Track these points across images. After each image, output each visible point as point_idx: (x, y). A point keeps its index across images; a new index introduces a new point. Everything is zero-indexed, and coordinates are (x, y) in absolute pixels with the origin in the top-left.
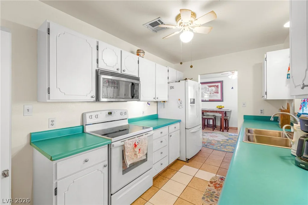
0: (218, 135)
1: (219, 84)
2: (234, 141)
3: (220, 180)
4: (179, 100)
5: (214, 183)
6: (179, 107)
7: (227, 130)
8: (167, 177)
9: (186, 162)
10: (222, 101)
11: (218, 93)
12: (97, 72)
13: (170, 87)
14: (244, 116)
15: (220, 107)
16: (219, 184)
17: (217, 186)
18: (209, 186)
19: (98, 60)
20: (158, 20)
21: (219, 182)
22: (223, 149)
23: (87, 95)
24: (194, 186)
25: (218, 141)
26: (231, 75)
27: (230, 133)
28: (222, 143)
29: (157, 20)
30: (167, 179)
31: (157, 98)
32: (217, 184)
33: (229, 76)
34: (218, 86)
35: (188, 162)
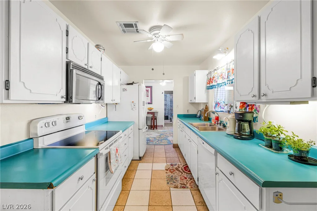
0: (151, 133)
1: (149, 89)
2: (165, 136)
3: (171, 166)
4: (133, 102)
5: (169, 170)
6: (133, 109)
7: (156, 128)
8: (130, 178)
9: (139, 160)
10: (152, 104)
11: (148, 96)
12: (68, 64)
13: (122, 89)
14: (178, 115)
15: (151, 109)
16: (172, 170)
17: (172, 171)
18: (166, 173)
19: (67, 49)
20: (135, 23)
21: (171, 168)
22: (161, 143)
23: (57, 94)
24: (157, 177)
25: (155, 138)
26: (162, 82)
27: (159, 130)
28: (157, 138)
29: (133, 23)
30: (131, 180)
31: (114, 100)
32: (171, 170)
33: (160, 83)
34: (148, 90)
35: (141, 160)
